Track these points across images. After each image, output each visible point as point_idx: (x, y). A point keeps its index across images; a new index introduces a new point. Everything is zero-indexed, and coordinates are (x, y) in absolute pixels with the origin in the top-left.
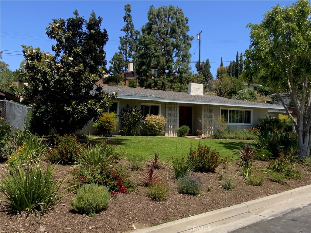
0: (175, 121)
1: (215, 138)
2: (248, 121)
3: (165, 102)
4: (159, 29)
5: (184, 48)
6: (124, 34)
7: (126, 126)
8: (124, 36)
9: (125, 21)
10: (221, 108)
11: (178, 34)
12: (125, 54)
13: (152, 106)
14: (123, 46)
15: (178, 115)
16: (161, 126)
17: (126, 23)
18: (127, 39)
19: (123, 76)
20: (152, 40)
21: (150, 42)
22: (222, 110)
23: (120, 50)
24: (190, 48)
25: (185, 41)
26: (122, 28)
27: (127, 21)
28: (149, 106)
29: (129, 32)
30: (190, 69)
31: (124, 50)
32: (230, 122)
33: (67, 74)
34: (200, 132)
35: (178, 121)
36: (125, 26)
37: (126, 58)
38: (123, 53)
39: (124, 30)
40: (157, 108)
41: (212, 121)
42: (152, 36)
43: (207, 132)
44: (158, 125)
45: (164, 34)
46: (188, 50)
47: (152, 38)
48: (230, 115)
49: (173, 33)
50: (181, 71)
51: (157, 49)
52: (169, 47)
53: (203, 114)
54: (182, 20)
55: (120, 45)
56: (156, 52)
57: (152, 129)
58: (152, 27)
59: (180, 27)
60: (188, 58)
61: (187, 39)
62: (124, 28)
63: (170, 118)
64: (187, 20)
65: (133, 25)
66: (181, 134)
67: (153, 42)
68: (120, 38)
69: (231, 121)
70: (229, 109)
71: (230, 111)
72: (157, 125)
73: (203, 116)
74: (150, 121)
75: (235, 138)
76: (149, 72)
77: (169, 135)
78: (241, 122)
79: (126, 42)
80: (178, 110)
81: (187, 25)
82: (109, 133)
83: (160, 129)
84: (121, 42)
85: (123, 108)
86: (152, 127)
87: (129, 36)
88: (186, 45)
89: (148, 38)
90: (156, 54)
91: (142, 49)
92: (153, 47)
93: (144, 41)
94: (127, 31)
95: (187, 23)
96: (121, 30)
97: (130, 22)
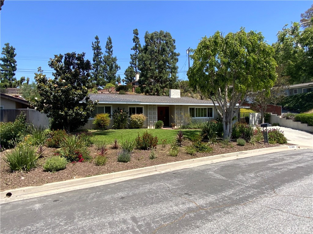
0: (154, 118)
1: (183, 129)
2: (210, 115)
3: (147, 105)
4: (153, 49)
5: (172, 63)
6: (133, 52)
7: (117, 122)
8: (134, 54)
9: (134, 42)
10: (189, 107)
11: (167, 52)
12: (135, 67)
13: (137, 108)
14: (134, 62)
15: (157, 113)
16: (142, 122)
17: (135, 43)
18: (136, 56)
19: (131, 85)
20: (148, 57)
21: (146, 59)
22: (190, 108)
23: (131, 64)
24: (177, 62)
25: (173, 57)
26: (132, 48)
27: (136, 42)
28: (135, 108)
29: (138, 50)
30: (178, 78)
31: (134, 64)
32: (196, 116)
33: (59, 92)
34: (173, 124)
35: (157, 117)
36: (134, 46)
37: (136, 70)
38: (134, 67)
39: (134, 49)
40: (141, 109)
41: (182, 117)
42: (147, 54)
43: (178, 125)
44: (140, 121)
45: (157, 52)
46: (176, 63)
47: (148, 56)
48: (196, 111)
49: (163, 52)
50: (170, 79)
51: (152, 64)
52: (160, 62)
53: (176, 111)
54: (170, 41)
55: (131, 61)
56: (151, 66)
57: (136, 124)
58: (147, 48)
59: (168, 47)
60: (176, 69)
61: (175, 55)
62: (133, 47)
63: (151, 115)
64: (174, 41)
65: (140, 45)
66: (158, 127)
67: (148, 59)
68: (131, 55)
69: (198, 116)
70: (196, 107)
71: (196, 109)
72: (138, 121)
73: (175, 113)
74: (133, 118)
75: (198, 128)
76: (146, 82)
77: (151, 128)
78: (205, 116)
79: (136, 58)
80: (156, 109)
81: (174, 44)
82: (104, 128)
83: (141, 123)
84: (131, 58)
85: (115, 110)
86: (135, 122)
87: (137, 54)
88: (174, 60)
89: (145, 56)
90: (151, 68)
91: (141, 65)
92: (148, 62)
93: (142, 58)
94: (136, 49)
95: (174, 43)
96: (131, 49)
97: (138, 42)
